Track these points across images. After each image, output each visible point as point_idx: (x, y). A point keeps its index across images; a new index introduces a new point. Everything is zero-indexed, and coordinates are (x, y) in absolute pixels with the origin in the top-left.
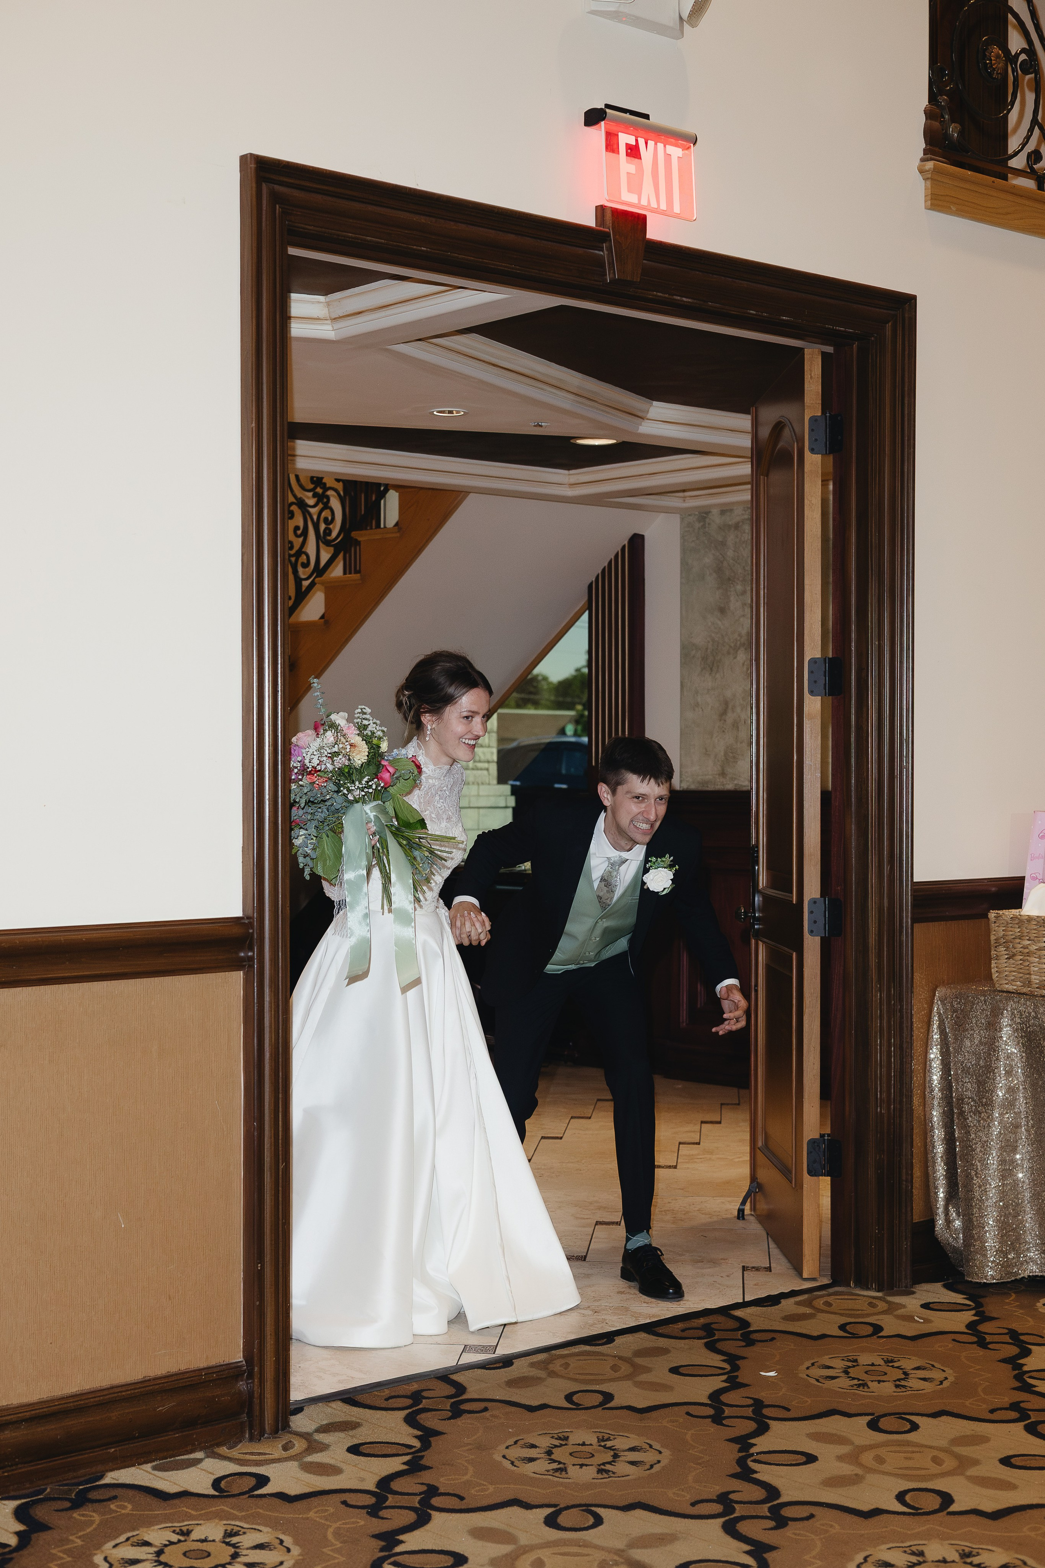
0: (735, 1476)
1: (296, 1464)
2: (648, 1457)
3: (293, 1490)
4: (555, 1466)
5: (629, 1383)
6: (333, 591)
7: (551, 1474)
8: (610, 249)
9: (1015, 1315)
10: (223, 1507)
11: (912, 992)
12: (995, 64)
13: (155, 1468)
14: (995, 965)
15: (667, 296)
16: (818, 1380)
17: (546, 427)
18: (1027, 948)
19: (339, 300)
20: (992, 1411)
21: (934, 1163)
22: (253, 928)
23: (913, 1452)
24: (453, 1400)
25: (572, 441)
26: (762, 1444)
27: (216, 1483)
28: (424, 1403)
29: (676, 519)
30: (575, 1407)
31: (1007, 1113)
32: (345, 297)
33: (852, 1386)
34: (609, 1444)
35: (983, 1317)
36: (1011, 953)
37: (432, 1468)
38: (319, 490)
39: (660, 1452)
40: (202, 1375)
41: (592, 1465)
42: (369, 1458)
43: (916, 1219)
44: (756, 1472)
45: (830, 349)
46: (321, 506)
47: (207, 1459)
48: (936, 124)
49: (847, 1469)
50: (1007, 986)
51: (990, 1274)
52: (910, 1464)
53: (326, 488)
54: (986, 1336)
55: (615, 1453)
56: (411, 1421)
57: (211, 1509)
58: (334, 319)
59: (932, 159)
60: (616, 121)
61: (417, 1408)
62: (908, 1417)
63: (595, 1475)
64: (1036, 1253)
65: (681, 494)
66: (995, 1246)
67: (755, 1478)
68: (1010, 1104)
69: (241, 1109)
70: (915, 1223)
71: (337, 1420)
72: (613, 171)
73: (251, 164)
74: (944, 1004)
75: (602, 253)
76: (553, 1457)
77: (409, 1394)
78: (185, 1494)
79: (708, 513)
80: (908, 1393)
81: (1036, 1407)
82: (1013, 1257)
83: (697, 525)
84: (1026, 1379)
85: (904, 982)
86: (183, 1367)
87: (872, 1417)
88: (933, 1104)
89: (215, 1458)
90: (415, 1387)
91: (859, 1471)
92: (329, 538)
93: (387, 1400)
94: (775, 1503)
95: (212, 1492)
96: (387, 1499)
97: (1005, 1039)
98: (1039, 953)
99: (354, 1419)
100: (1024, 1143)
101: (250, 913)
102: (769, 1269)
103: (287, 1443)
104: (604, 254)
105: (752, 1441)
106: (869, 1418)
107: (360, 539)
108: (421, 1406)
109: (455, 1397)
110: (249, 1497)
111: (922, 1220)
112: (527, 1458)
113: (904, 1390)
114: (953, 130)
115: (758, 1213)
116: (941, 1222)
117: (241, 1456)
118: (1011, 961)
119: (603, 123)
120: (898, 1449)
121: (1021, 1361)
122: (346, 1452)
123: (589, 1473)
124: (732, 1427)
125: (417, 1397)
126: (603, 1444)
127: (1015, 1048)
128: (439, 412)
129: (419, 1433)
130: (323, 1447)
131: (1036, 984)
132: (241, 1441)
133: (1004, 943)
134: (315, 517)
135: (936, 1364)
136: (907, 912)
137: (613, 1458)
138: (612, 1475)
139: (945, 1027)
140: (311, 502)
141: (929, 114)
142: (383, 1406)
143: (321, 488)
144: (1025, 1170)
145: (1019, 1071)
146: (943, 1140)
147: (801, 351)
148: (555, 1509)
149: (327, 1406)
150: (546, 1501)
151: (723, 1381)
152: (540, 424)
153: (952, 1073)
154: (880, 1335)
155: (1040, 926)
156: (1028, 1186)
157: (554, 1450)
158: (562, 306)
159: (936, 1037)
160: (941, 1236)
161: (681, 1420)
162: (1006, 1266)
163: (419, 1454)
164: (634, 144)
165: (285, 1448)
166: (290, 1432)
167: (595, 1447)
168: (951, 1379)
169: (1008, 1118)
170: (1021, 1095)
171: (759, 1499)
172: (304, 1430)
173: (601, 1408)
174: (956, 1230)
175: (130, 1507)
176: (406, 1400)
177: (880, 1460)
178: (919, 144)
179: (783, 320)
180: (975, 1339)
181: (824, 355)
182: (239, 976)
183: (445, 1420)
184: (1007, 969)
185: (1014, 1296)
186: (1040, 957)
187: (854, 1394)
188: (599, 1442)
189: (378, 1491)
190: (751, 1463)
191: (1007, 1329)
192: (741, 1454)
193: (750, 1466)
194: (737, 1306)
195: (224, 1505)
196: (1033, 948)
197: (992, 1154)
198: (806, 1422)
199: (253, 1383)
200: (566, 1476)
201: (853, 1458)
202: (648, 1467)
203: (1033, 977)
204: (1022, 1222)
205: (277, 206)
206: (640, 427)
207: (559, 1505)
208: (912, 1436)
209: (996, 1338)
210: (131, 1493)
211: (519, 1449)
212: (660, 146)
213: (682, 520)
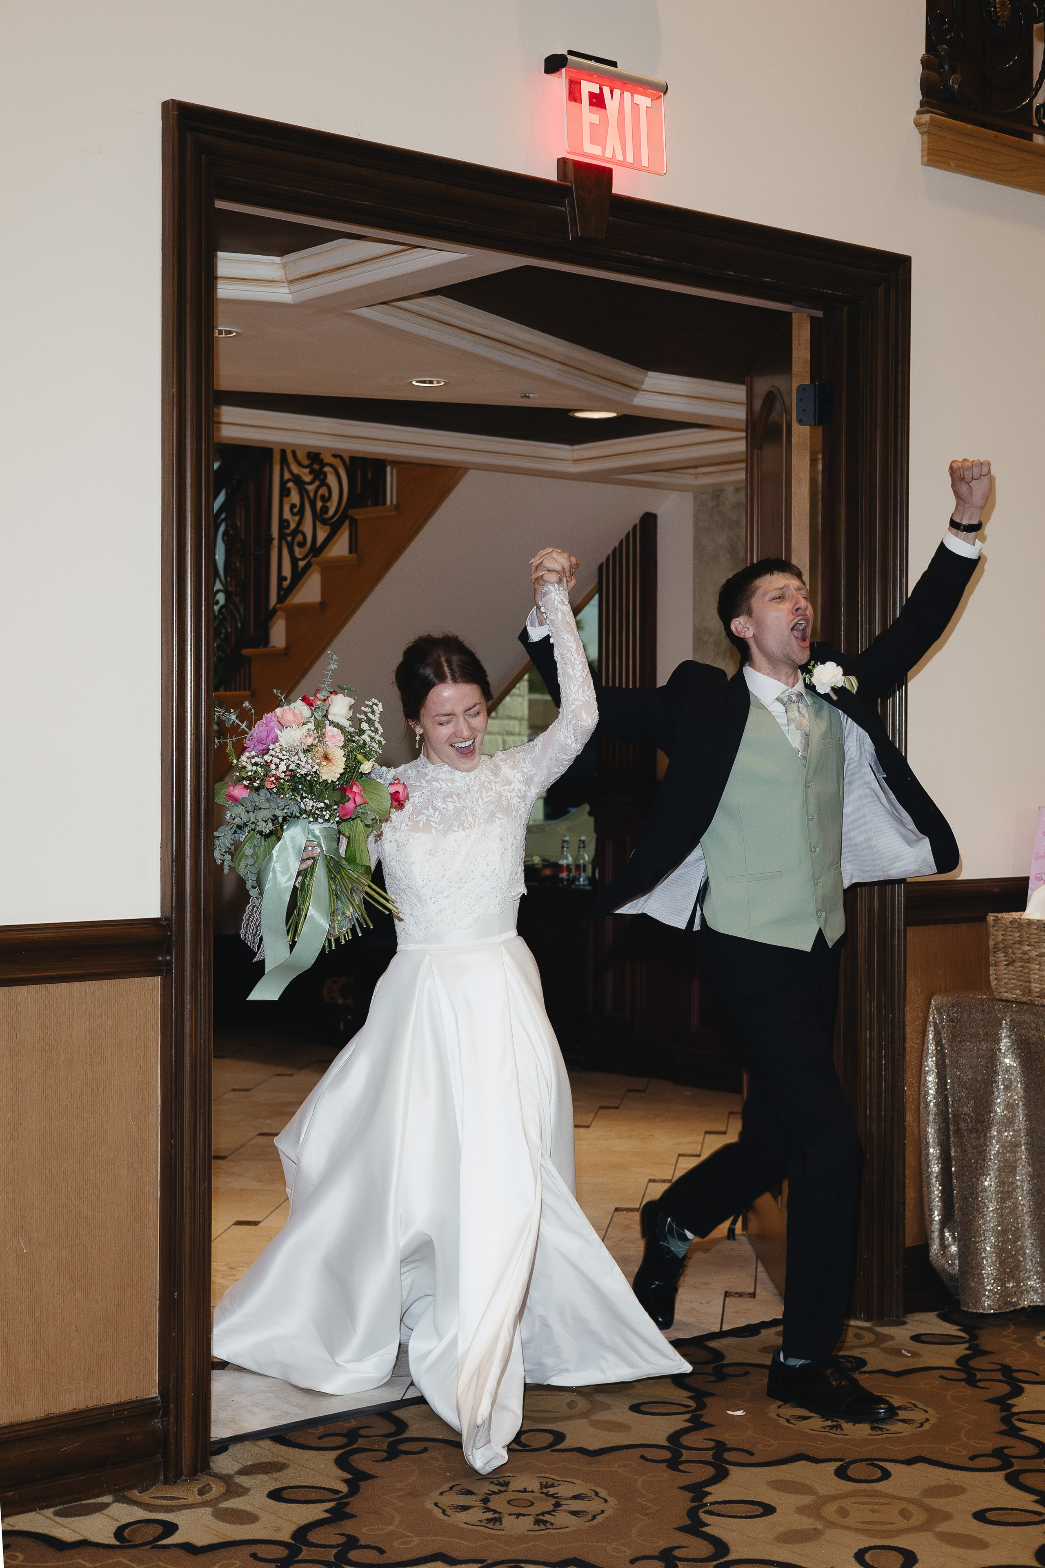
0: (683, 1529)
1: (209, 1510)
2: (591, 1506)
3: (200, 1540)
4: (490, 1515)
5: (584, 1421)
6: (331, 571)
7: (484, 1524)
8: (572, 205)
9: (1012, 1349)
10: (121, 1559)
11: (905, 999)
12: (1000, 11)
13: (57, 1514)
14: (995, 972)
15: (636, 255)
16: (788, 1421)
17: (533, 398)
18: (1028, 954)
19: (295, 261)
20: (972, 1458)
21: (929, 1184)
22: (171, 930)
23: (881, 1504)
24: (391, 1439)
25: (570, 414)
26: (718, 1492)
27: (119, 1533)
28: (360, 1443)
29: (689, 497)
30: (522, 1448)
31: (1006, 1131)
32: (301, 258)
33: (824, 1428)
34: (552, 1491)
35: (976, 1351)
36: (1010, 959)
37: (356, 1516)
38: (316, 467)
39: (606, 1501)
40: (112, 1412)
41: (529, 1515)
42: (290, 1505)
43: (909, 1242)
44: (707, 1525)
45: (819, 314)
46: (317, 483)
47: (114, 1504)
48: (934, 75)
49: (806, 1523)
50: (1006, 995)
51: (988, 1304)
52: (875, 1517)
53: (323, 464)
54: (977, 1373)
55: (557, 1502)
56: (342, 1463)
57: (108, 1562)
58: (291, 282)
59: (928, 112)
60: (579, 68)
61: (351, 1448)
62: (880, 1463)
63: (532, 1527)
64: (1038, 1281)
65: (693, 471)
66: (992, 1274)
67: (704, 1532)
68: (1009, 1122)
69: (157, 1125)
70: (909, 1248)
71: (263, 1460)
72: (575, 122)
73: (172, 111)
74: (940, 1014)
75: (564, 209)
76: (489, 1505)
77: (345, 1431)
78: (84, 1543)
79: (722, 491)
80: (884, 1436)
81: (1021, 1454)
82: (1013, 1286)
83: (712, 503)
84: (1014, 1421)
85: (896, 989)
86: (91, 1404)
87: (841, 1463)
88: (929, 1120)
89: (123, 1502)
90: (353, 1423)
91: (820, 1526)
92: (326, 516)
93: (320, 1438)
94: (722, 1561)
95: (114, 1542)
96: (301, 1551)
97: (1003, 1051)
98: (1039, 959)
99: (281, 1460)
100: (1024, 1163)
101: (168, 914)
102: (753, 1295)
103: (204, 1487)
104: (566, 210)
105: (708, 1489)
106: (838, 1464)
107: (356, 517)
108: (355, 1446)
109: (394, 1437)
110: (151, 1548)
111: (916, 1244)
112: (460, 1506)
113: (880, 1432)
114: (953, 82)
115: (750, 1232)
116: (935, 1247)
117: (152, 1501)
118: (1011, 968)
119: (563, 70)
120: (865, 1500)
121: (1010, 1402)
122: (266, 1498)
123: (527, 1523)
124: (688, 1472)
125: (353, 1435)
126: (545, 1491)
127: (1015, 1062)
128: (417, 382)
129: (349, 1476)
130: (242, 1491)
131: (1036, 992)
132: (155, 1484)
133: (1003, 948)
134: (312, 495)
135: (919, 1405)
136: (899, 915)
137: (555, 1507)
138: (550, 1526)
139: (941, 1038)
140: (307, 478)
141: (926, 63)
142: (314, 1445)
143: (318, 464)
144: (1025, 1192)
145: (1019, 1085)
146: (938, 1159)
147: (789, 315)
148: (481, 1565)
149: (255, 1445)
150: (474, 1557)
151: (685, 1421)
152: (527, 395)
153: (948, 1087)
154: (863, 1370)
155: (1041, 931)
156: (1028, 1210)
157: (491, 1498)
158: (526, 266)
159: (932, 1048)
160: (936, 1263)
161: (634, 1465)
162: (1005, 1295)
163: (345, 1501)
164: (598, 92)
165: (201, 1492)
166: (210, 1474)
167: (537, 1494)
168: (933, 1421)
169: (1007, 1136)
170: (1021, 1111)
171: (704, 1556)
172: (225, 1471)
173: (549, 1450)
174: (952, 1255)
175: (21, 1557)
176: (340, 1438)
177: (843, 1512)
178: (917, 96)
179: (766, 282)
180: (964, 1376)
181: (813, 320)
182: (155, 983)
183: (379, 1461)
184: (1006, 976)
185: (1012, 1327)
186: (1040, 964)
187: (826, 1437)
188: (541, 1488)
189: (293, 1542)
190: (703, 1514)
191: (1000, 1364)
192: (693, 1504)
193: (701, 1517)
194: (713, 1336)
195: (122, 1557)
196: (1034, 953)
197: (990, 1174)
198: (769, 1468)
199: (168, 1420)
200: (500, 1527)
201: (814, 1510)
202: (590, 1517)
203: (1033, 985)
204: (1022, 1248)
205: (203, 156)
206: (635, 399)
207: (486, 1560)
208: (882, 1486)
209: (987, 1375)
210: (25, 1541)
211: (455, 1496)
212: (627, 95)
213: (695, 498)
